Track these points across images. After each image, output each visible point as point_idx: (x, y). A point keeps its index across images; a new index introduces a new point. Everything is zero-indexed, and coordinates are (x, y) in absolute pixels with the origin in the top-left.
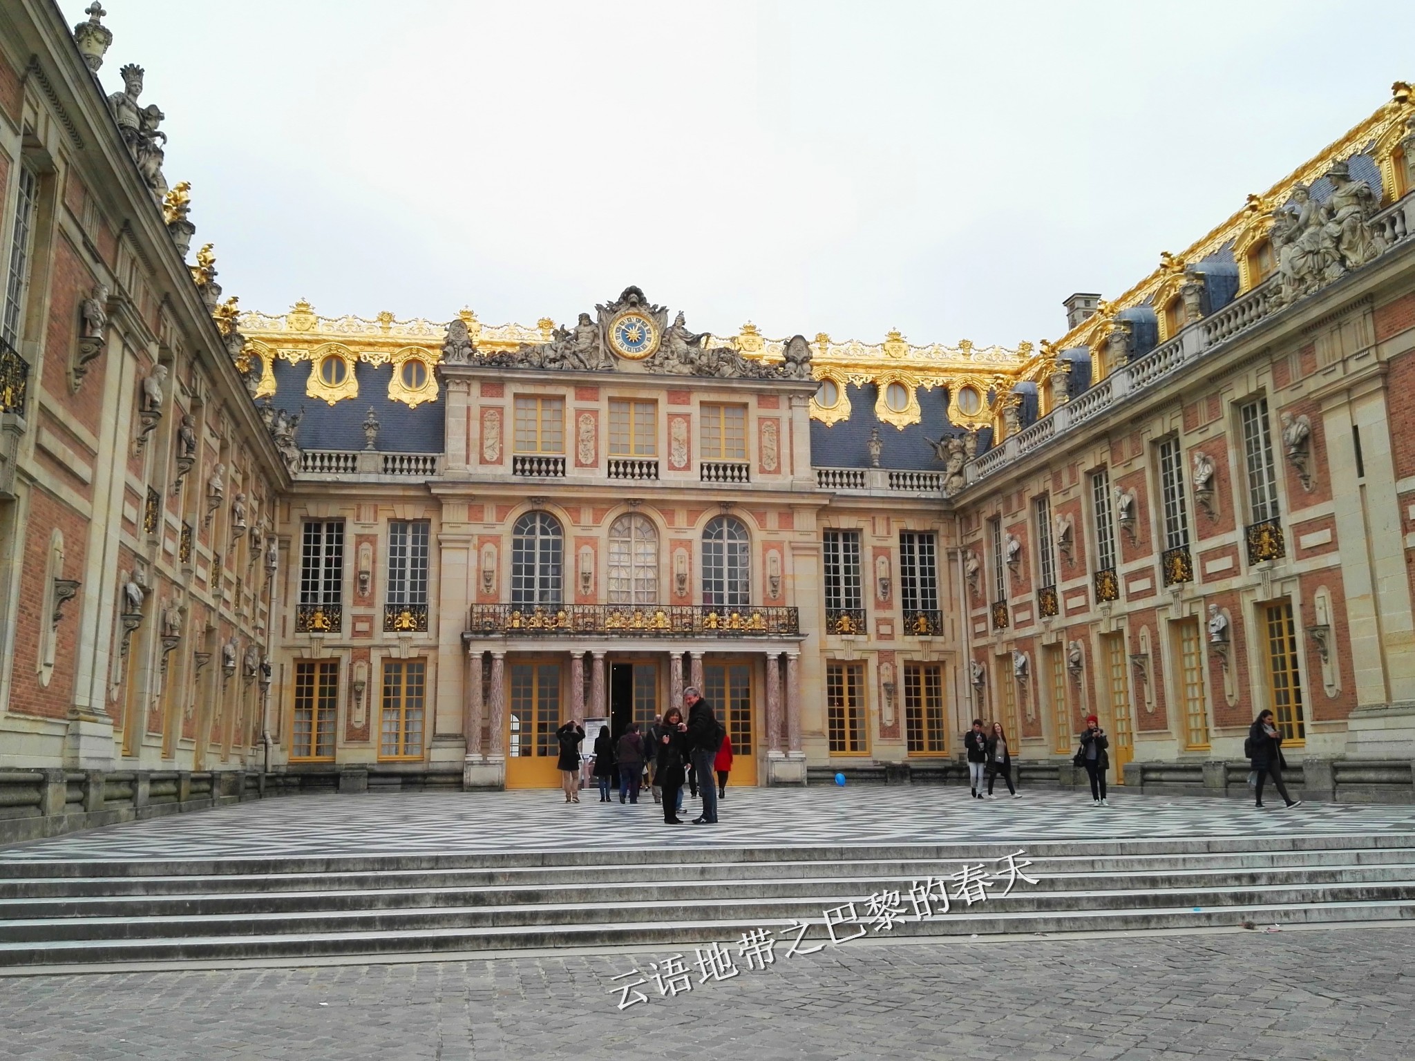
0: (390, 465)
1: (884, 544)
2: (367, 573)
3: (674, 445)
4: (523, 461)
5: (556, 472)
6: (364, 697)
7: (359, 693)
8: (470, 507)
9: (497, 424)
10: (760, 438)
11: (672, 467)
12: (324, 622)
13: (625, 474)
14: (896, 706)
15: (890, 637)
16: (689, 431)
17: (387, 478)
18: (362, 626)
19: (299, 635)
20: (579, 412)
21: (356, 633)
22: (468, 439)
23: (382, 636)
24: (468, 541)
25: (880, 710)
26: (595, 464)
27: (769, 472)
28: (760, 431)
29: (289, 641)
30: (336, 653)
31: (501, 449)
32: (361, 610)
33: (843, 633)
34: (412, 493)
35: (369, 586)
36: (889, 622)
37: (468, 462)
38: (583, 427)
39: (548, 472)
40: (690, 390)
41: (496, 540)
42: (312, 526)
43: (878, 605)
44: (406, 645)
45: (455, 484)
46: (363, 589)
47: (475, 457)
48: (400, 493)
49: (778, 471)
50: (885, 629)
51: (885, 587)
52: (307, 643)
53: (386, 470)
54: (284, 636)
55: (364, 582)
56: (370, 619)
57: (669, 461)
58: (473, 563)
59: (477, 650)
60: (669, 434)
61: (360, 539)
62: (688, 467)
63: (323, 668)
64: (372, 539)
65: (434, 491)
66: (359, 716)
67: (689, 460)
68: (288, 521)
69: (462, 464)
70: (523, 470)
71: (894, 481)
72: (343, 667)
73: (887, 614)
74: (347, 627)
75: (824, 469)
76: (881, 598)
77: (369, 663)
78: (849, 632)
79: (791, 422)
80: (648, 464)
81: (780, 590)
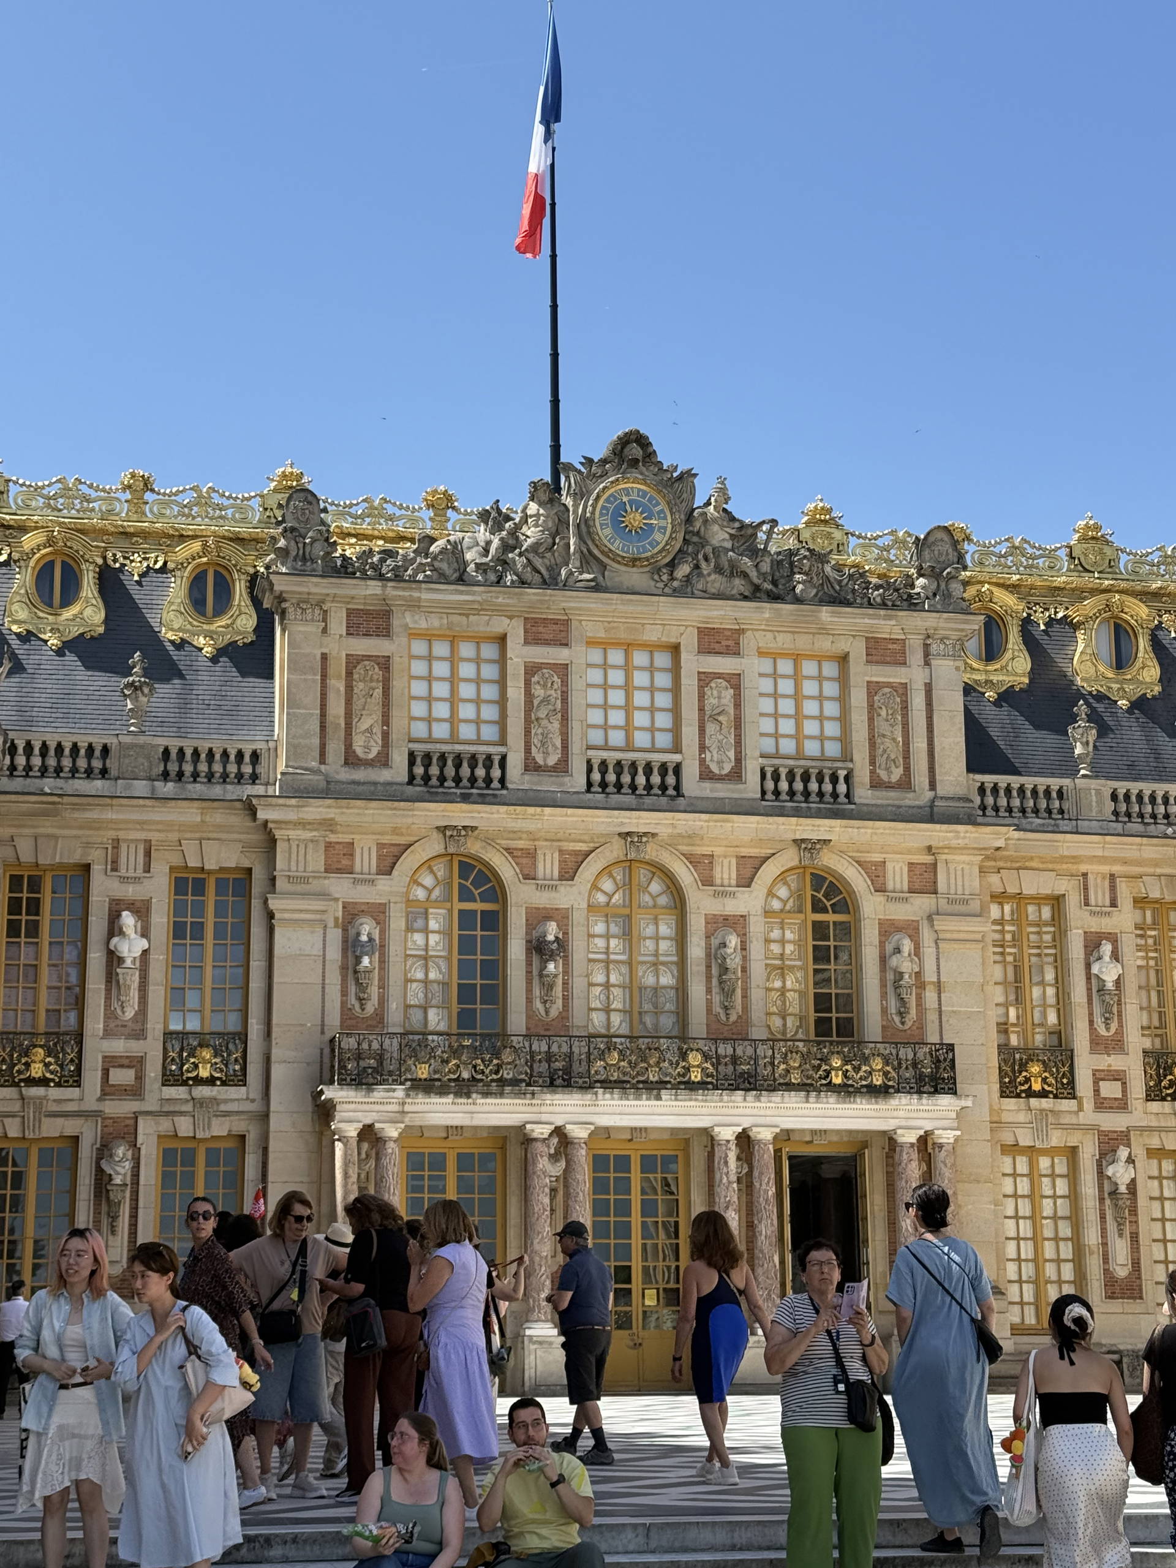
0: (172, 765)
1: (1106, 924)
4: (427, 759)
5: (489, 780)
6: (125, 1213)
7: (114, 1206)
8: (329, 846)
9: (378, 687)
10: (871, 720)
11: (706, 775)
12: (47, 1065)
13: (618, 786)
14: (1135, 1238)
15: (1122, 1105)
16: (738, 705)
17: (170, 790)
18: (122, 1077)
19: (1, 1094)
20: (533, 667)
21: (108, 1090)
22: (323, 715)
23: (156, 1093)
24: (325, 913)
25: (1105, 1244)
26: (562, 768)
27: (889, 786)
28: (871, 706)
30: (70, 1127)
31: (386, 736)
32: (119, 1046)
33: (1030, 1094)
34: (217, 818)
36: (1119, 1077)
37: (322, 760)
38: (538, 692)
39: (473, 780)
40: (739, 626)
41: (378, 910)
42: (25, 881)
43: (1098, 1044)
44: (207, 1109)
47: (335, 749)
48: (194, 817)
49: (906, 784)
50: (1110, 1089)
51: (1106, 1009)
52: (16, 1107)
53: (166, 774)
56: (137, 1063)
57: (702, 762)
58: (334, 954)
59: (346, 1118)
62: (736, 776)
63: (47, 1156)
64: (140, 907)
65: (261, 814)
66: (115, 1251)
67: (739, 760)
69: (314, 764)
70: (426, 778)
71: (1123, 807)
72: (86, 1152)
73: (1114, 1062)
74: (92, 1078)
75: (989, 779)
76: (1102, 1031)
77: (134, 1145)
78: (1043, 1094)
79: (929, 689)
80: (663, 769)
81: (913, 1011)
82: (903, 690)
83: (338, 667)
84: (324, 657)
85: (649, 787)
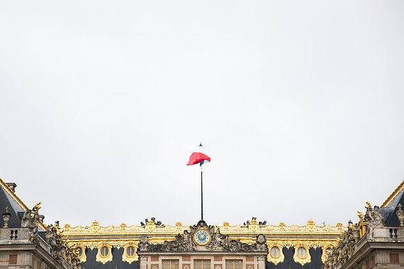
20: (184, 265)
40: (221, 256)
79: (258, 265)
82: (253, 266)
83: (149, 267)
84: (147, 265)
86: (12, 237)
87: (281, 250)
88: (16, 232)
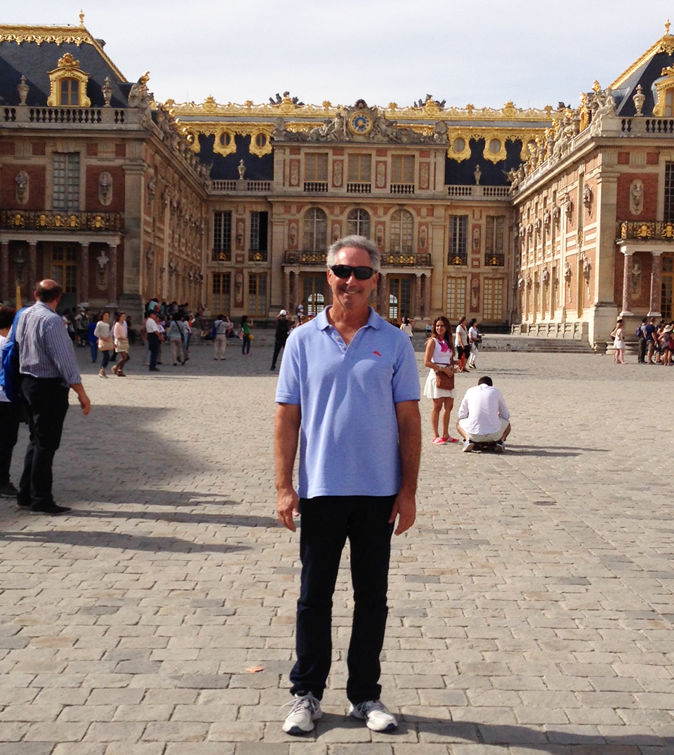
0: (250, 187)
1: (479, 222)
2: (241, 235)
3: (379, 176)
4: (309, 184)
5: (323, 189)
6: (241, 289)
7: (239, 287)
8: (285, 206)
9: (297, 167)
10: (420, 172)
11: (377, 187)
12: (224, 256)
13: (355, 190)
14: (479, 299)
15: (478, 267)
16: (386, 169)
17: (249, 193)
18: (239, 259)
19: (214, 262)
20: (334, 162)
21: (237, 262)
22: (284, 175)
23: (248, 263)
24: (284, 222)
25: (471, 299)
26: (341, 186)
27: (424, 189)
28: (420, 169)
29: (210, 265)
30: (229, 270)
31: (299, 179)
32: (239, 252)
33: (456, 264)
34: (260, 200)
35: (242, 241)
36: (478, 260)
37: (284, 186)
38: (336, 168)
39: (320, 190)
40: (386, 150)
41: (297, 222)
42: (218, 214)
43: (473, 252)
44: (259, 267)
45: (278, 196)
46: (240, 243)
47: (287, 183)
48: (254, 200)
49: (428, 188)
50: (476, 263)
51: (476, 243)
52: (217, 265)
53: (248, 189)
54: (207, 262)
55: (240, 239)
56: (243, 256)
57: (376, 184)
58: (286, 231)
59: (287, 270)
60: (376, 171)
61: (238, 220)
62: (385, 187)
63: (224, 276)
64: (243, 221)
65: (269, 200)
66: (239, 297)
67: (385, 183)
68: (207, 212)
69: (281, 186)
70: (309, 189)
71: (486, 192)
72: (232, 276)
73: (477, 256)
74: (233, 259)
75: (451, 186)
76: (475, 248)
77: (243, 274)
78: (459, 264)
79: (435, 163)
80: (366, 185)
81: (426, 245)
82: (429, 164)
83: (287, 162)
84: (284, 160)
85: (363, 191)
86: (116, 120)
87: (467, 142)
88: (122, 113)
